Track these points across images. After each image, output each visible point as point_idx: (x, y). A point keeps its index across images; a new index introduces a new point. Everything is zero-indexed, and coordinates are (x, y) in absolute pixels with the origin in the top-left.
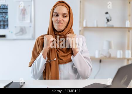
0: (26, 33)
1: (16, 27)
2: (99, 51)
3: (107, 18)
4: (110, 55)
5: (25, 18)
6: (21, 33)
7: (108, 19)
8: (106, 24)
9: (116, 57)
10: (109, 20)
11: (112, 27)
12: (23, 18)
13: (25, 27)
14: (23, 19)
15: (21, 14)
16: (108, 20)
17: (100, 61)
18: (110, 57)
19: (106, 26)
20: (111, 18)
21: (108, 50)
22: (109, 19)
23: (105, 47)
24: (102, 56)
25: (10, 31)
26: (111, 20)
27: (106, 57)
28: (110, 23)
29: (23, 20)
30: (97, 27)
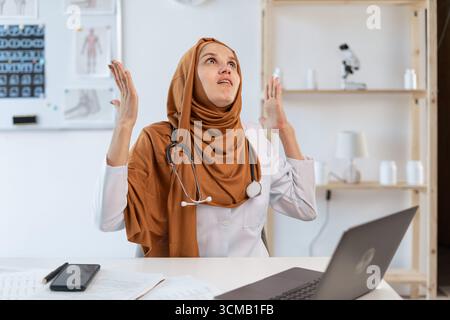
0: (99, 109)
1: (67, 91)
2: (324, 164)
3: (344, 63)
4: (358, 175)
5: (95, 64)
6: (83, 110)
7: (348, 64)
8: (343, 80)
9: (378, 182)
10: (353, 69)
11: (362, 90)
12: (89, 64)
13: (94, 92)
14: (91, 66)
15: (83, 52)
16: (349, 70)
17: (329, 195)
18: (357, 182)
19: (343, 86)
20: (357, 61)
21: (352, 161)
22: (353, 65)
23: (342, 150)
24: (332, 178)
25: (49, 105)
26: (357, 69)
27: (345, 182)
28: (356, 78)
29: (89, 72)
30: (315, 91)
